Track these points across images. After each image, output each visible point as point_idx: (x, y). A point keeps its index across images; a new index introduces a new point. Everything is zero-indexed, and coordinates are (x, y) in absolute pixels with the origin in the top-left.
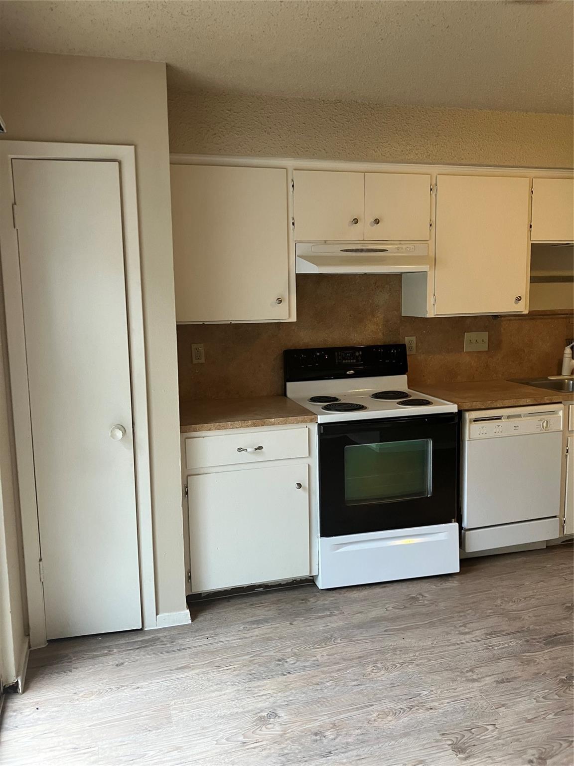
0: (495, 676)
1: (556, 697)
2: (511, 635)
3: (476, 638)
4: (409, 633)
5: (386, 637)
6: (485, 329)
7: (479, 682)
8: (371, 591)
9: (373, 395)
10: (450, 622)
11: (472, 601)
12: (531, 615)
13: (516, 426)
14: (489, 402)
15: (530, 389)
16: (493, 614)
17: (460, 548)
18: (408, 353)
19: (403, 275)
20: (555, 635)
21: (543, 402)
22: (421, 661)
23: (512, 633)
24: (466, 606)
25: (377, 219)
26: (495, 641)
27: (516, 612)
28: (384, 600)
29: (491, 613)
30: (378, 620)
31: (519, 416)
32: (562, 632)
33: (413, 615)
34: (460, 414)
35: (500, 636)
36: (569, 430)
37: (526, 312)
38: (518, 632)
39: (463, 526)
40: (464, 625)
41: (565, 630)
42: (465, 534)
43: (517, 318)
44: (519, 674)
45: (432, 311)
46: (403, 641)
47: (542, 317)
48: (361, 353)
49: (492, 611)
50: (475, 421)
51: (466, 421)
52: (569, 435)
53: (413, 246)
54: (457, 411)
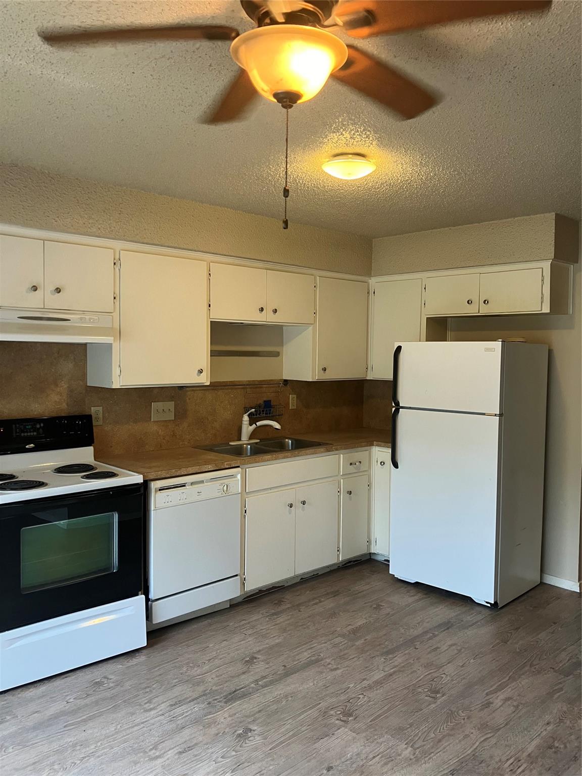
0: (177, 748)
1: (234, 753)
2: (195, 701)
3: (161, 713)
4: (91, 724)
5: (64, 734)
6: (172, 398)
7: (162, 757)
8: (50, 684)
9: (55, 470)
10: (135, 701)
11: (158, 673)
12: (214, 676)
13: (199, 492)
14: (174, 470)
15: (211, 456)
16: (179, 682)
17: (147, 620)
18: (94, 424)
19: (88, 344)
20: (235, 691)
21: (223, 467)
22: (103, 751)
23: (196, 699)
24: (152, 680)
25: (58, 288)
26: (178, 711)
27: (200, 676)
28: (65, 692)
29: (176, 682)
30: (56, 717)
31: (202, 482)
32: (241, 687)
33: (97, 703)
34: (146, 485)
35: (185, 704)
36: (247, 491)
37: (208, 384)
38: (200, 696)
39: (150, 597)
40: (149, 702)
41: (244, 684)
42: (151, 605)
43: (201, 388)
44: (201, 739)
45: (118, 382)
46: (84, 734)
47: (223, 387)
48: (42, 425)
49: (177, 680)
50: (160, 490)
51: (151, 490)
52: (246, 496)
53: (97, 318)
54: (142, 481)
